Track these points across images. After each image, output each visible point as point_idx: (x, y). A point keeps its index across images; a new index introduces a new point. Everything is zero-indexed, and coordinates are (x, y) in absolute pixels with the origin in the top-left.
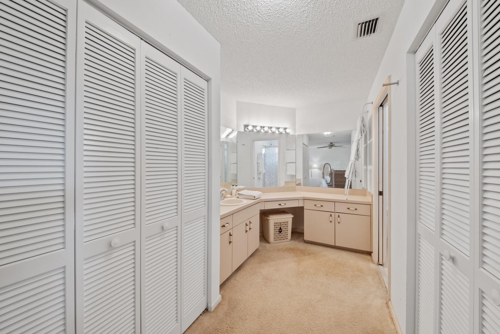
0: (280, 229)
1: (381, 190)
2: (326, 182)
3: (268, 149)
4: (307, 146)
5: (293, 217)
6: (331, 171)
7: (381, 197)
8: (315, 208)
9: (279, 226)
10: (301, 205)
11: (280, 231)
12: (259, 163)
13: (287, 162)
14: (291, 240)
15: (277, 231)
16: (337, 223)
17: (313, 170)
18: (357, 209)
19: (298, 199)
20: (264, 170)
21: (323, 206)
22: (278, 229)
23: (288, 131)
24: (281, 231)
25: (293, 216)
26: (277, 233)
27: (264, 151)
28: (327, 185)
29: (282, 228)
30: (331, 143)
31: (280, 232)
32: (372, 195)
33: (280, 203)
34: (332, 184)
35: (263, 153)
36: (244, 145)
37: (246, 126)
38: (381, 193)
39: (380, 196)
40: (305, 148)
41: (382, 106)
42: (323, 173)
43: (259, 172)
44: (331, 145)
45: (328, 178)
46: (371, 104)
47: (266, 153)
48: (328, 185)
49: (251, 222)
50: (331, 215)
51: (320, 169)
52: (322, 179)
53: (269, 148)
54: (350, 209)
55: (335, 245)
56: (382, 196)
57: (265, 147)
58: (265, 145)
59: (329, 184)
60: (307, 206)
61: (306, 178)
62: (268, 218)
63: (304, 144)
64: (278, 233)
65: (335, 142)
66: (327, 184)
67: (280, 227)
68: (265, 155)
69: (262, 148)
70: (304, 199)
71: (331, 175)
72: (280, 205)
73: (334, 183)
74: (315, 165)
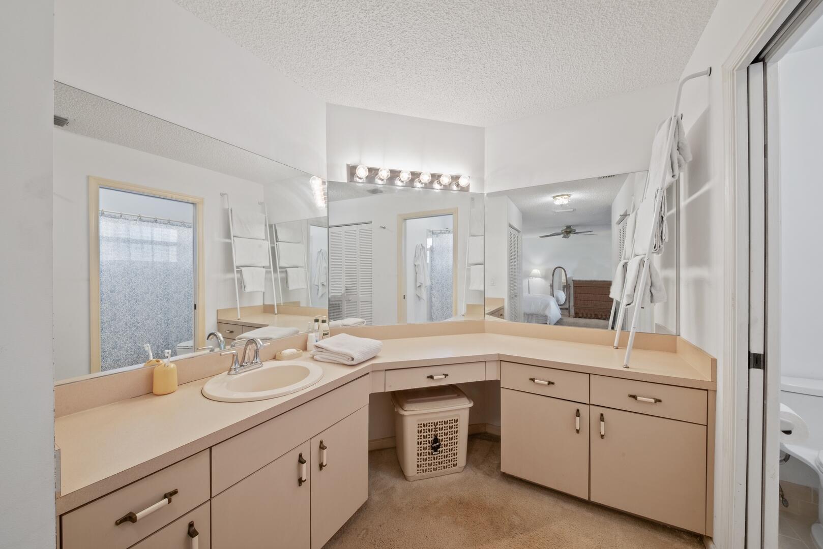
0: (436, 440)
1: (757, 349)
2: (558, 301)
3: (437, 237)
4: (518, 231)
5: (470, 408)
6: (567, 281)
7: (757, 373)
8: (531, 388)
9: (433, 433)
10: (491, 376)
11: (436, 445)
12: (419, 265)
13: (470, 262)
14: (465, 467)
15: (425, 446)
16: (595, 438)
17: (531, 280)
18: (660, 401)
19: (483, 361)
20: (428, 279)
21: (553, 383)
22: (430, 439)
23: (463, 182)
24: (439, 447)
25: (471, 405)
26: (427, 451)
27: (430, 242)
28: (559, 307)
29: (441, 438)
30: (568, 227)
31: (435, 449)
32: (714, 362)
33: (430, 372)
34: (569, 306)
35: (429, 247)
36: (384, 228)
37: (352, 170)
38: (757, 361)
39: (752, 370)
40: (515, 235)
41: (763, 60)
42: (552, 286)
43: (418, 284)
44: (568, 231)
45: (562, 296)
46: (706, 77)
47: (434, 246)
48: (561, 309)
49: (325, 444)
50: (578, 413)
51: (545, 277)
52: (549, 296)
53: (441, 235)
54: (639, 398)
55: (589, 497)
56: (762, 370)
57: (433, 233)
58: (431, 229)
59: (563, 307)
60: (510, 379)
61: (516, 296)
62: (402, 412)
63: (510, 226)
64: (430, 451)
65: (577, 226)
66: (559, 305)
67: (436, 436)
68: (432, 249)
69: (427, 237)
70: (502, 360)
71: (566, 288)
72: (431, 377)
73: (572, 303)
74: (536, 271)
